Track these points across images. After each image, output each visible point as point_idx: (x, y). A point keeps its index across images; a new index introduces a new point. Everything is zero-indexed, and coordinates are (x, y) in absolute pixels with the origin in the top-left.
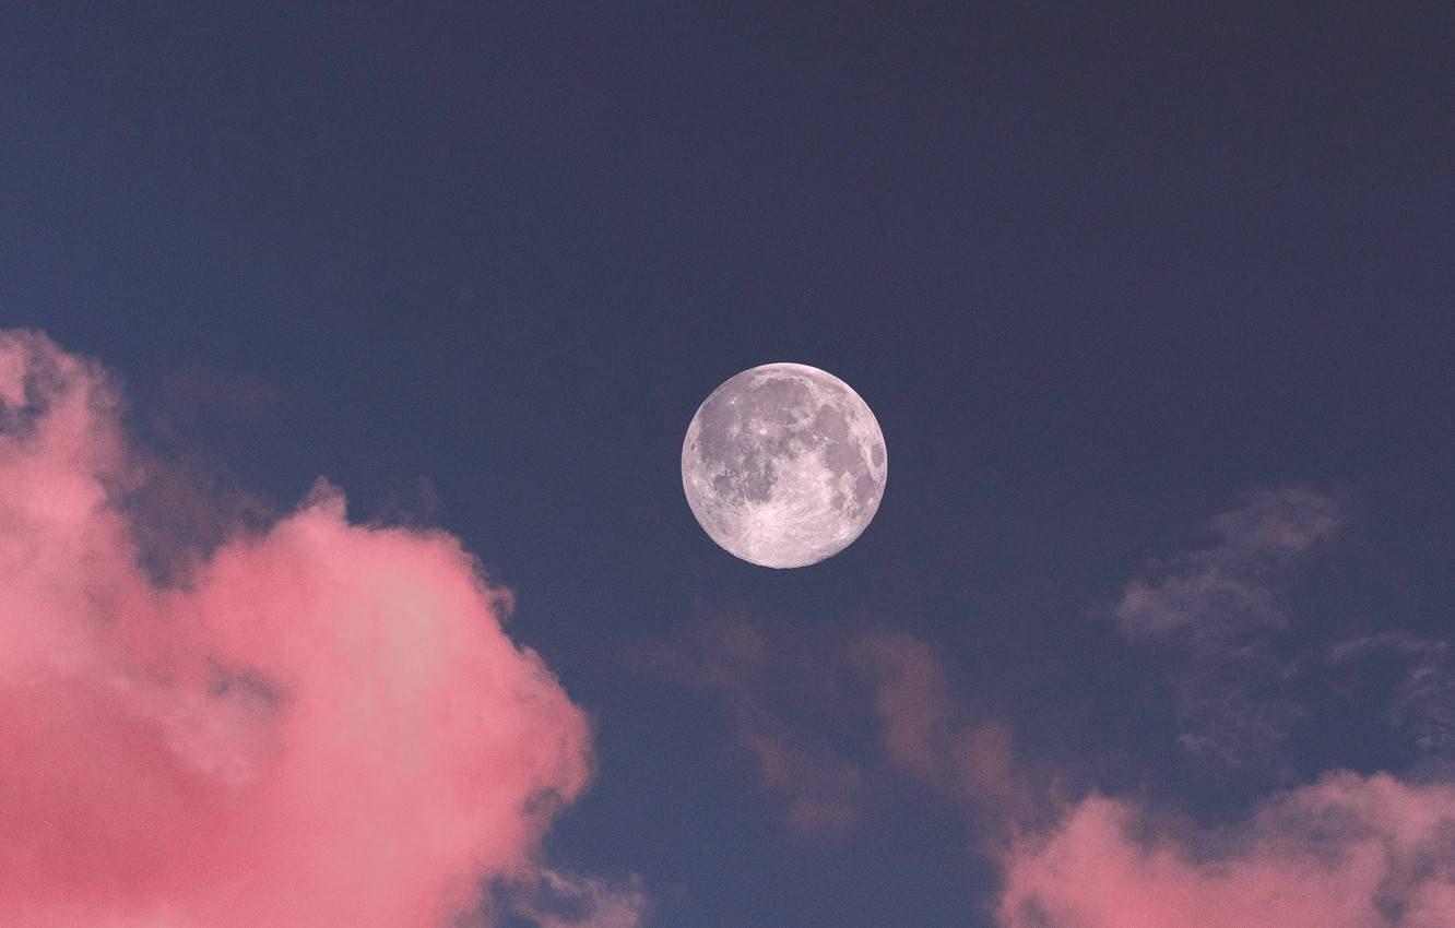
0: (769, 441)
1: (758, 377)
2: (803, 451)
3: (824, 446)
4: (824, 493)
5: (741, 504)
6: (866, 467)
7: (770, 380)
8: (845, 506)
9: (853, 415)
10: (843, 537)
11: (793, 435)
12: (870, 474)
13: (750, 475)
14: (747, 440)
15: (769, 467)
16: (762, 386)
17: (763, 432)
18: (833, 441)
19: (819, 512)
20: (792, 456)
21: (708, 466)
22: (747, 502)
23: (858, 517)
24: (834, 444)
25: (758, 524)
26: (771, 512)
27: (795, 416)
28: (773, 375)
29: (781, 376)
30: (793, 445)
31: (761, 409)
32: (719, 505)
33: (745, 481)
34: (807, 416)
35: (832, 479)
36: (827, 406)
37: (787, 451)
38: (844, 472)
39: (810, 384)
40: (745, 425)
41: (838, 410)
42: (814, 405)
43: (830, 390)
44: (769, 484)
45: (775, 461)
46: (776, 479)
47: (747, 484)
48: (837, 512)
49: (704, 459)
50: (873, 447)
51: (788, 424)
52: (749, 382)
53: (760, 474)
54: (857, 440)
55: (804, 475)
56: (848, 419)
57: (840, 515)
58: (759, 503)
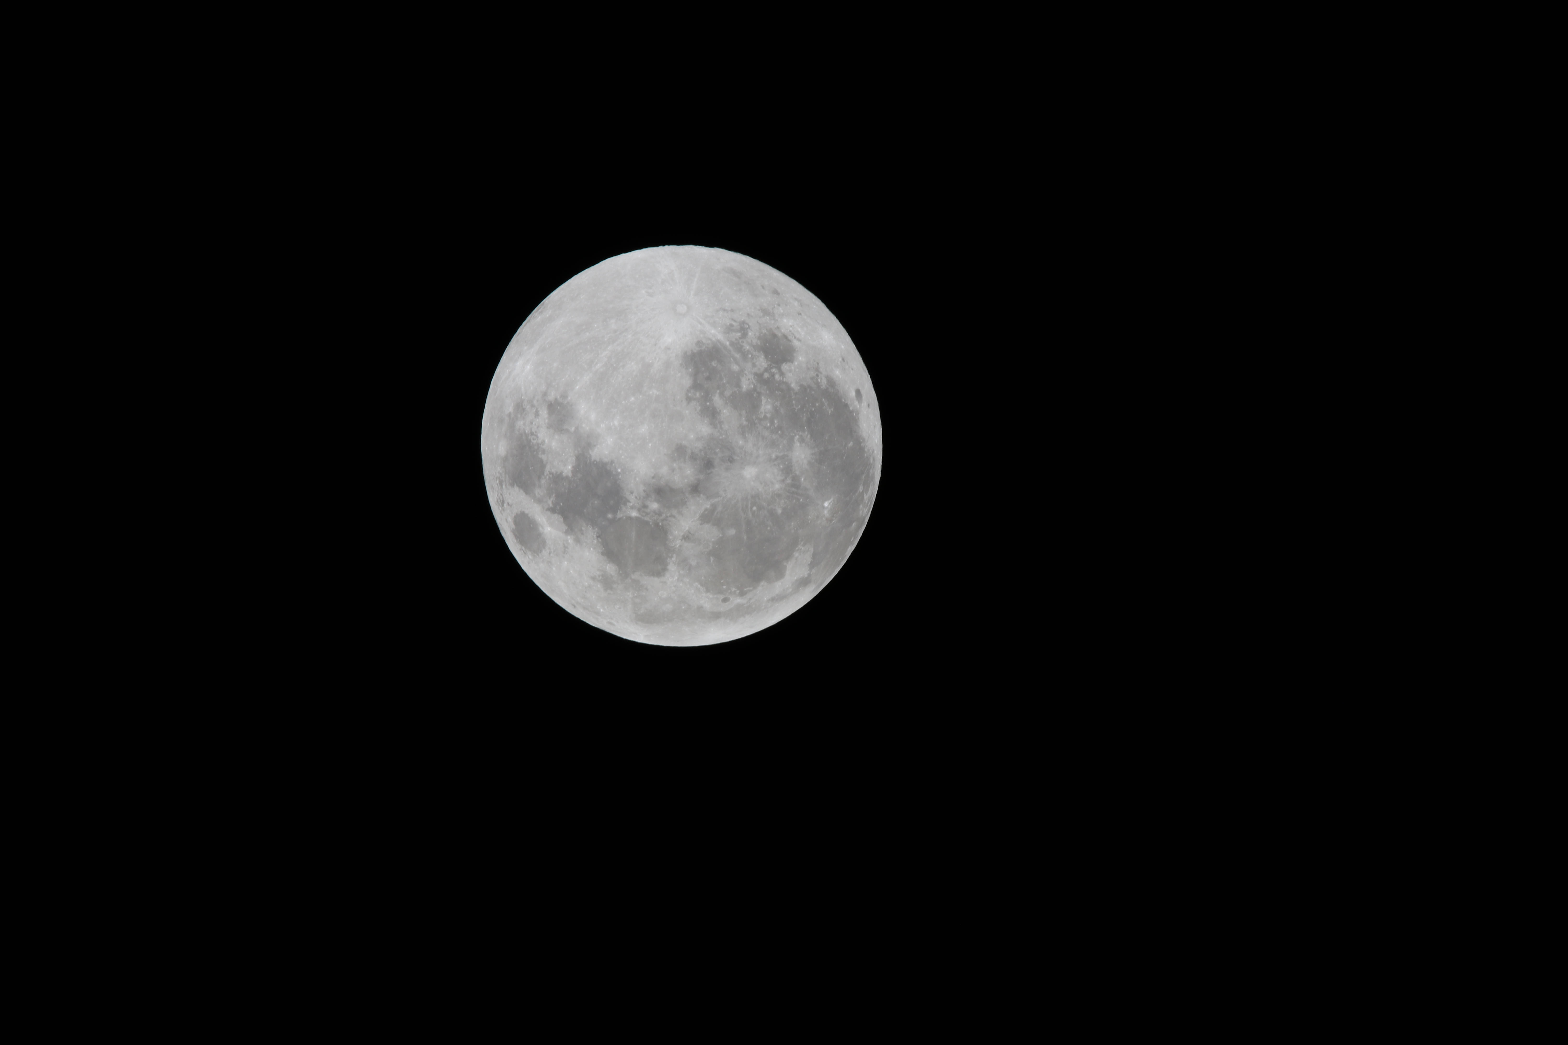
0: (730, 459)
1: (803, 572)
2: (664, 470)
3: (632, 498)
4: (593, 416)
5: (729, 329)
6: (539, 501)
7: (780, 575)
8: (544, 413)
9: (607, 582)
10: (519, 364)
11: (695, 489)
12: (527, 492)
13: (738, 385)
14: (773, 444)
15: (711, 414)
16: (788, 557)
17: (750, 472)
18: (620, 515)
19: (587, 378)
20: (680, 452)
21: (817, 369)
22: (720, 337)
23: (511, 409)
24: (615, 512)
25: (682, 309)
26: (668, 339)
27: (707, 526)
28: (779, 587)
29: (763, 592)
30: (687, 473)
31: (772, 513)
32: (766, 312)
33: (742, 371)
34: (687, 538)
35: (589, 446)
36: (659, 574)
37: (693, 457)
38: (575, 470)
39: (707, 601)
40: (788, 470)
41: (635, 576)
42: (684, 562)
43: (668, 607)
44: (696, 386)
45: (705, 429)
46: (689, 399)
47: (735, 368)
48: (551, 397)
49: (831, 382)
50: (544, 543)
51: (714, 507)
52: (814, 555)
53: (722, 395)
54: (578, 541)
55: (644, 429)
56: (611, 569)
57: (545, 394)
58: (699, 343)
